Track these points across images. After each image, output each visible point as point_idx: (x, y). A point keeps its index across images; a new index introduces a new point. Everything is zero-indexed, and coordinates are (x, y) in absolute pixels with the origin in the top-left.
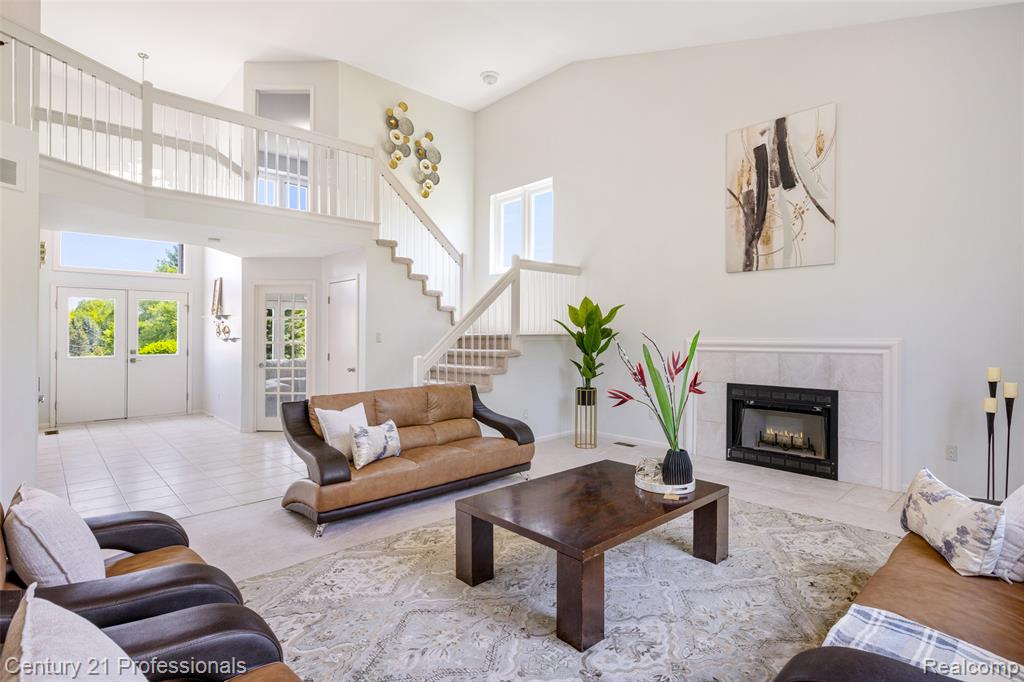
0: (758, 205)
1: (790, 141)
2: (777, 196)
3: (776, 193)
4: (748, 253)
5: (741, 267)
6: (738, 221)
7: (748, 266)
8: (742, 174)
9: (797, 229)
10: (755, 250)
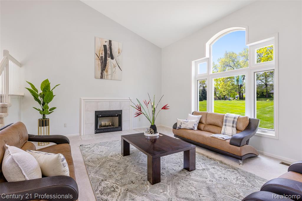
0: (104, 61)
1: (113, 47)
2: (109, 60)
3: (109, 59)
4: (102, 74)
5: (100, 77)
6: (99, 64)
7: (102, 77)
8: (100, 51)
9: (114, 70)
10: (103, 73)
